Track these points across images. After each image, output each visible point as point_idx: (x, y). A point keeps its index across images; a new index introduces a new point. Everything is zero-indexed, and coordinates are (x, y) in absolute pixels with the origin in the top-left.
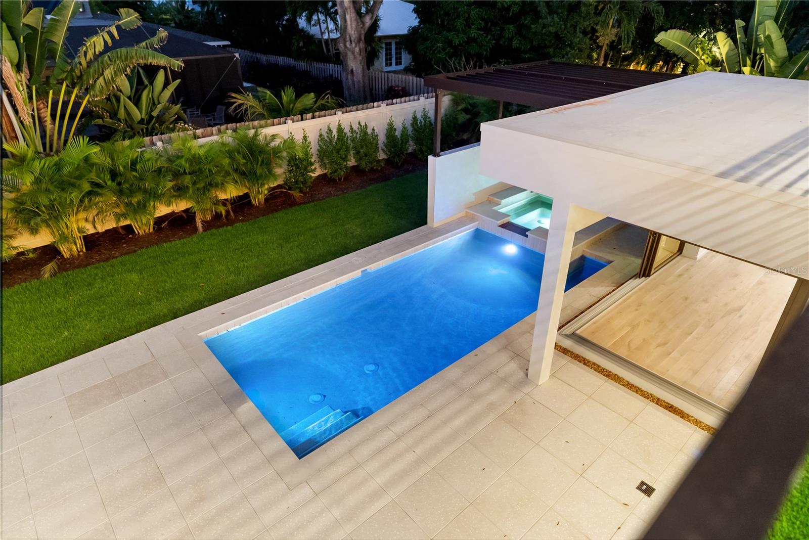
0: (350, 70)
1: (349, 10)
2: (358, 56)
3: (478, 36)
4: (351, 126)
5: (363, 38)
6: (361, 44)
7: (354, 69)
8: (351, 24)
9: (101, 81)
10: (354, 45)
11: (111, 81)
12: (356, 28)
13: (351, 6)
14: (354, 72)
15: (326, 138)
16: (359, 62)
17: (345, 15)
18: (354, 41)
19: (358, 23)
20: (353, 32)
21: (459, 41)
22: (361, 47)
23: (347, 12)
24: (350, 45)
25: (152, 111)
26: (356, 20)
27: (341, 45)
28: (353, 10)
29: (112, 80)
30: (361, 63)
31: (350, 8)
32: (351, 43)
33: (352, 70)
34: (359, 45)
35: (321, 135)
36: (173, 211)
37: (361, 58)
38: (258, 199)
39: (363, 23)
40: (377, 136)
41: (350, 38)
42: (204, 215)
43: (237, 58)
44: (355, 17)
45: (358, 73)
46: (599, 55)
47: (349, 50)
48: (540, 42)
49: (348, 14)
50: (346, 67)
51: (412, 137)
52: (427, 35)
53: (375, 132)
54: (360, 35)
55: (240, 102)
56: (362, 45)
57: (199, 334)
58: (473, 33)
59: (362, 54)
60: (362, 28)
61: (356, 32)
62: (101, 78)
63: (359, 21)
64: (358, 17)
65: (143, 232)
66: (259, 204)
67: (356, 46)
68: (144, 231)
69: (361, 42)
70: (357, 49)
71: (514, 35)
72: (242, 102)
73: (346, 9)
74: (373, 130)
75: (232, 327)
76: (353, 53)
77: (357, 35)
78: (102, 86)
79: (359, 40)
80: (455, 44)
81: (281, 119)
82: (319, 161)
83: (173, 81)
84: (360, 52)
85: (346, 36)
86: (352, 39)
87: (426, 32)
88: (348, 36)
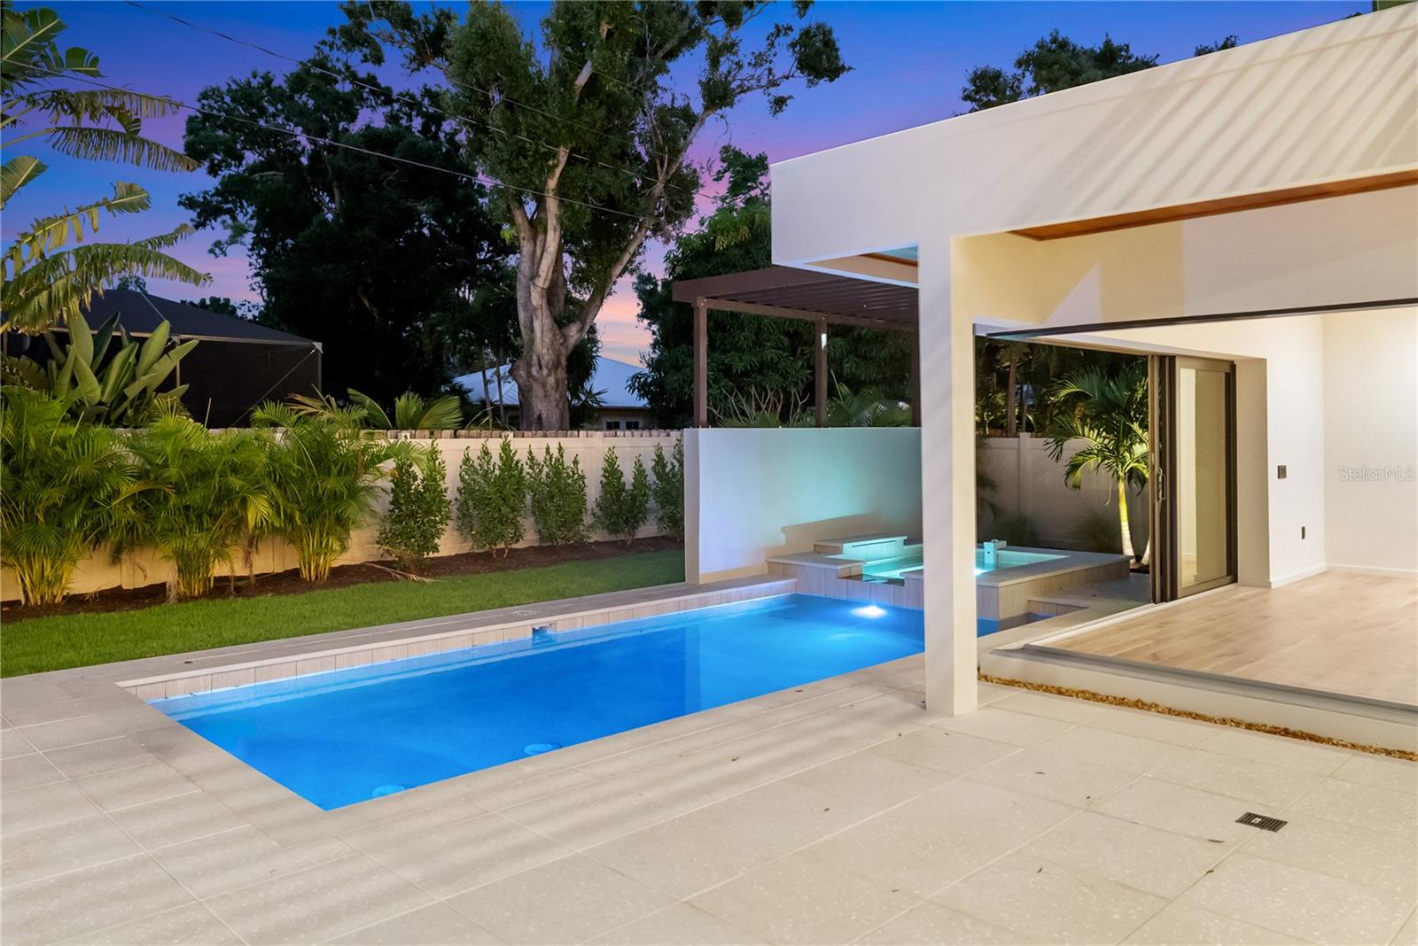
0: (535, 416)
1: (539, 312)
2: (552, 392)
3: (780, 359)
4: (530, 453)
5: (564, 362)
6: (559, 372)
7: (544, 416)
8: (542, 337)
9: (43, 297)
10: (545, 372)
11: (62, 301)
12: (552, 344)
13: (544, 306)
14: (544, 420)
15: (476, 465)
16: (554, 404)
17: (532, 323)
18: (547, 367)
19: (554, 335)
20: (545, 351)
21: (745, 367)
22: (560, 377)
23: (536, 316)
24: (538, 372)
25: (126, 386)
26: (552, 330)
27: (521, 372)
28: (546, 312)
29: (64, 299)
30: (558, 405)
31: (542, 308)
32: (541, 368)
33: (540, 417)
34: (556, 373)
35: (467, 460)
36: (120, 587)
37: (558, 397)
38: (317, 566)
39: (565, 337)
40: (583, 477)
41: (539, 362)
42: (189, 584)
43: (317, 350)
44: (550, 325)
45: (550, 423)
46: (1006, 398)
47: (536, 380)
48: (893, 351)
49: (537, 319)
50: (528, 411)
51: (656, 492)
52: (684, 362)
53: (580, 466)
54: (558, 357)
55: (311, 410)
56: (562, 374)
57: (122, 684)
58: (770, 354)
59: (560, 389)
60: (562, 344)
61: (550, 351)
62: (45, 294)
63: (558, 332)
64: (556, 326)
65: (38, 597)
66: (316, 578)
67: (549, 375)
68: (42, 598)
69: (560, 369)
70: (551, 380)
71: (845, 354)
72: (315, 410)
73: (535, 309)
74: (576, 462)
75: (206, 689)
76: (544, 385)
77: (552, 357)
78: (40, 307)
79: (557, 365)
80: (737, 371)
81: (389, 432)
82: (458, 518)
83: (181, 385)
84: (558, 386)
85: (531, 357)
86: (543, 362)
87: (683, 357)
88: (535, 357)
